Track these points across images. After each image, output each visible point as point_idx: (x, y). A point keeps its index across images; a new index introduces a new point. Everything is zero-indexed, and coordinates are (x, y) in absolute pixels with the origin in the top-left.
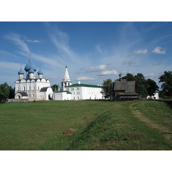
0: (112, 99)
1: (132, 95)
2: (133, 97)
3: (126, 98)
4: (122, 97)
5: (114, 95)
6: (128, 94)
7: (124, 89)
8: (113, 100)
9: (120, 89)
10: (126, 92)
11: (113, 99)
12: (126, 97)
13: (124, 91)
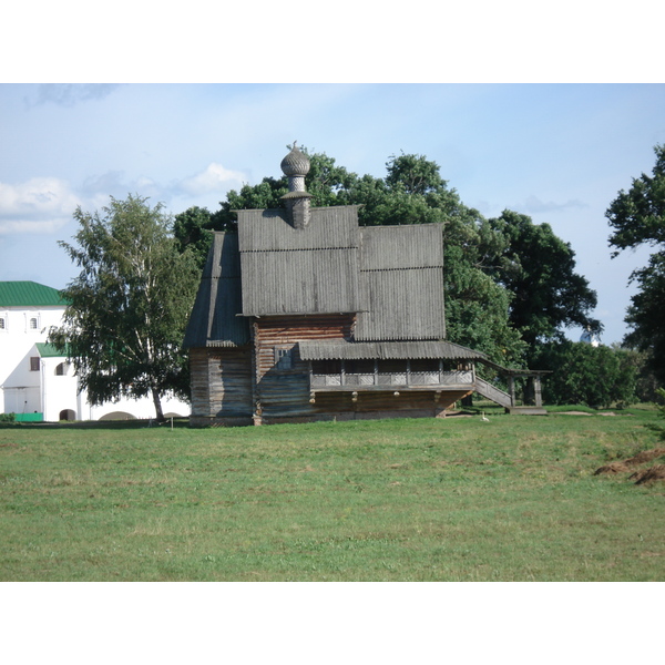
0: (217, 408)
1: (429, 365)
2: (433, 381)
3: (366, 395)
4: (333, 382)
5: (240, 360)
6: (391, 352)
7: (344, 308)
8: (236, 417)
9: (304, 307)
10: (364, 328)
11: (224, 402)
12: (368, 381)
13: (341, 323)
